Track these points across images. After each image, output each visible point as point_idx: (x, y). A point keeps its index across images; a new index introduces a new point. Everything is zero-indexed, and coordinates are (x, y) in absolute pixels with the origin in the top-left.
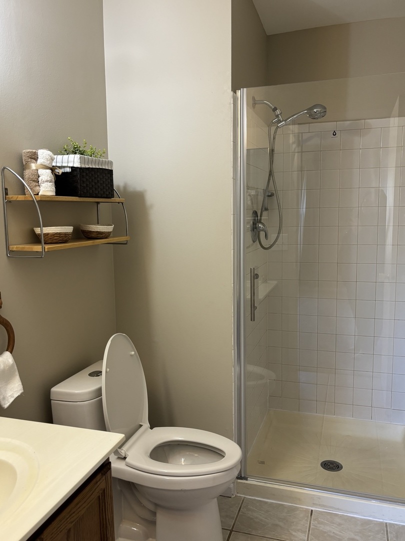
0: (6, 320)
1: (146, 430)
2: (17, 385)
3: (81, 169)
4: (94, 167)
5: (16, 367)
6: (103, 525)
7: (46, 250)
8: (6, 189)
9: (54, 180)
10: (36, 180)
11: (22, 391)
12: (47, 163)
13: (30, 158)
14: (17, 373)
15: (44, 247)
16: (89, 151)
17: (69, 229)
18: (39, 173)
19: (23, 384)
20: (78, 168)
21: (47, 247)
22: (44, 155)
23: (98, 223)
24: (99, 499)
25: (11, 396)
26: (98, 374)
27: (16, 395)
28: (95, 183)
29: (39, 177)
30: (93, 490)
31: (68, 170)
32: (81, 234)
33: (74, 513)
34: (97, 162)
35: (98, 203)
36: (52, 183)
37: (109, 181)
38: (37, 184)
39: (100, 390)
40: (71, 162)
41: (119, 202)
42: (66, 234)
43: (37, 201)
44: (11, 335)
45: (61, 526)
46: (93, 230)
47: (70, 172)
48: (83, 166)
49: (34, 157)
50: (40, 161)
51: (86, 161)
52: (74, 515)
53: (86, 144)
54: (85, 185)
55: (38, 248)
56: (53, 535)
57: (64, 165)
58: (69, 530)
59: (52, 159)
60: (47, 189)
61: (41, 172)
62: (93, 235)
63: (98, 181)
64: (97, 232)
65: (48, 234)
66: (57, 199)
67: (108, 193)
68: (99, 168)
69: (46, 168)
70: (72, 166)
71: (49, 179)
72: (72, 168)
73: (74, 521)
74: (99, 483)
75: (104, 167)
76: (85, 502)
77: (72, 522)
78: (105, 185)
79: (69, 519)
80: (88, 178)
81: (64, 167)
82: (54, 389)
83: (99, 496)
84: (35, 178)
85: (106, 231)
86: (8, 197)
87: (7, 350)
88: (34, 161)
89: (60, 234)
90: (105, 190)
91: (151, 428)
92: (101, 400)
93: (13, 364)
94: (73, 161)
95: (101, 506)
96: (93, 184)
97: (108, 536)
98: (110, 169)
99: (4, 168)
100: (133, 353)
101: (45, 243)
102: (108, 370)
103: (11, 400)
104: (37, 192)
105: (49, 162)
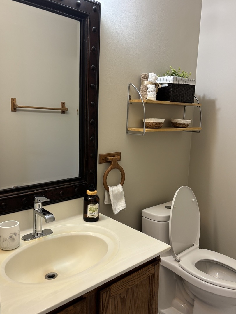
0: (121, 167)
1: (196, 248)
2: (123, 203)
3: (173, 84)
4: (182, 83)
5: (123, 194)
6: (151, 294)
7: (146, 131)
8: (130, 96)
9: (156, 91)
10: (146, 91)
11: (125, 207)
12: (153, 81)
13: (144, 78)
14: (124, 197)
15: (145, 130)
16: (181, 74)
17: (162, 120)
18: (148, 87)
19: (126, 204)
20: (172, 84)
21: (146, 129)
22: (152, 76)
23: (184, 118)
24: (150, 278)
25: (119, 209)
26: (169, 207)
27: (121, 209)
28: (182, 93)
29: (148, 89)
30: (146, 272)
31: (166, 85)
32: (171, 124)
33: (132, 281)
34: (185, 80)
35: (185, 106)
36: (154, 93)
37: (192, 92)
38: (146, 93)
39: (169, 217)
40: (168, 80)
41: (197, 106)
42: (159, 123)
43: (144, 103)
44: (123, 176)
45: (123, 286)
46: (178, 122)
47: (167, 87)
48: (175, 83)
49: (146, 77)
50: (149, 80)
51: (178, 80)
52: (131, 282)
53: (180, 70)
54: (175, 94)
55: (142, 130)
56: (117, 289)
57: (164, 82)
58: (128, 290)
59: (156, 79)
60: (151, 96)
61: (149, 86)
62: (178, 125)
63: (184, 92)
64: (180, 123)
65: (149, 123)
66: (156, 102)
67: (190, 100)
68: (186, 84)
69: (153, 84)
70: (168, 83)
71: (153, 90)
72: (169, 84)
73: (131, 286)
74: (150, 269)
75: (189, 84)
76: (140, 277)
77: (130, 286)
78: (188, 95)
79: (127, 283)
80: (177, 90)
81: (164, 84)
82: (144, 211)
83: (150, 277)
84: (145, 90)
85: (186, 123)
86: (130, 101)
87: (120, 184)
88: (146, 80)
89: (156, 123)
90: (188, 98)
91: (200, 248)
92: (168, 223)
93: (122, 192)
94: (170, 80)
95: (150, 283)
96: (181, 94)
97: (153, 302)
98: (193, 85)
99: (130, 84)
100: (194, 200)
101: (146, 127)
102: (175, 206)
103: (119, 211)
104: (146, 98)
105: (154, 80)
